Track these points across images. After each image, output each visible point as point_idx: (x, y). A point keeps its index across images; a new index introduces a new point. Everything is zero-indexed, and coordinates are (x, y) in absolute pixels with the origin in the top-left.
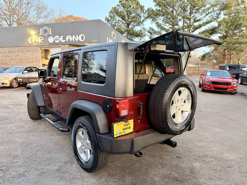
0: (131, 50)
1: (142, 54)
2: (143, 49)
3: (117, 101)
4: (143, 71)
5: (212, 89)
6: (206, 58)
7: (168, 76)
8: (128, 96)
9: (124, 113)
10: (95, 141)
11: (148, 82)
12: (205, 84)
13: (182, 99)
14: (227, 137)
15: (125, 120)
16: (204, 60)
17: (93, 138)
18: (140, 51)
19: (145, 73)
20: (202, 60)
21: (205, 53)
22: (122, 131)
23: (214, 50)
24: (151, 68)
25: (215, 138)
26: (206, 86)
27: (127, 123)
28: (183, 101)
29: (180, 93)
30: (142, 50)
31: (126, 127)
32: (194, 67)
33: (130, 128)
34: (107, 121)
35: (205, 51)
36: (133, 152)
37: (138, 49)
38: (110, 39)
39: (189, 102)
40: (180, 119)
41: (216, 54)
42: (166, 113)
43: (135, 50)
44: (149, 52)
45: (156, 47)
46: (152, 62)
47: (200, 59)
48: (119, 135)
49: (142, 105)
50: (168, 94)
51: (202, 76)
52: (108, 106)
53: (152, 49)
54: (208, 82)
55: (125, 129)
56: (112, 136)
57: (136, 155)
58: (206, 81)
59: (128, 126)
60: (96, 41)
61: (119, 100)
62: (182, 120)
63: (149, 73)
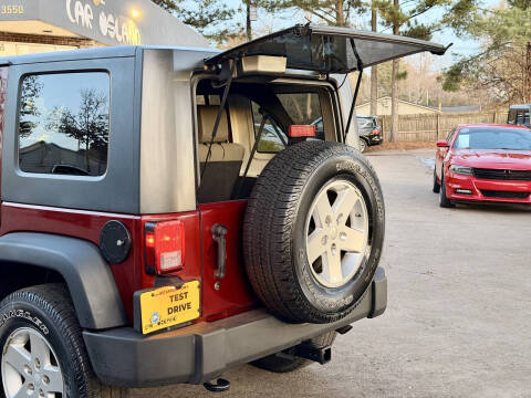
0: (185, 72)
1: (218, 82)
2: (220, 66)
3: (147, 224)
4: (222, 133)
5: (476, 197)
6: (464, 81)
7: (295, 148)
8: (180, 209)
9: (170, 260)
10: (77, 358)
11: (242, 173)
12: (450, 180)
13: (341, 215)
14: (503, 343)
15: (172, 280)
16: (454, 90)
17: (68, 350)
18: (212, 72)
19: (231, 141)
20: (447, 87)
21: (459, 59)
22: (165, 316)
23: (489, 49)
24: (251, 122)
25: (464, 349)
26: (455, 186)
27: (179, 292)
28: (345, 219)
29: (332, 196)
30: (218, 71)
31: (178, 303)
32: (421, 116)
33: (189, 307)
34: (117, 291)
35: (460, 52)
36: (202, 375)
37: (206, 68)
38: (78, 4)
39: (360, 224)
40: (336, 275)
41: (501, 64)
42: (293, 254)
43: (197, 71)
44: (239, 77)
45: (256, 62)
46: (253, 103)
47: (440, 86)
48: (156, 328)
49: (225, 236)
50: (297, 198)
51: (442, 149)
52: (119, 243)
53: (247, 68)
54: (461, 172)
55: (176, 309)
56: (136, 332)
57: (209, 387)
58: (452, 167)
59: (184, 302)
60: (20, 10)
61: (155, 222)
62: (344, 277)
63: (242, 138)
